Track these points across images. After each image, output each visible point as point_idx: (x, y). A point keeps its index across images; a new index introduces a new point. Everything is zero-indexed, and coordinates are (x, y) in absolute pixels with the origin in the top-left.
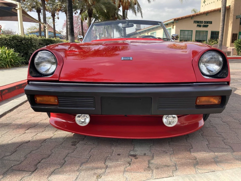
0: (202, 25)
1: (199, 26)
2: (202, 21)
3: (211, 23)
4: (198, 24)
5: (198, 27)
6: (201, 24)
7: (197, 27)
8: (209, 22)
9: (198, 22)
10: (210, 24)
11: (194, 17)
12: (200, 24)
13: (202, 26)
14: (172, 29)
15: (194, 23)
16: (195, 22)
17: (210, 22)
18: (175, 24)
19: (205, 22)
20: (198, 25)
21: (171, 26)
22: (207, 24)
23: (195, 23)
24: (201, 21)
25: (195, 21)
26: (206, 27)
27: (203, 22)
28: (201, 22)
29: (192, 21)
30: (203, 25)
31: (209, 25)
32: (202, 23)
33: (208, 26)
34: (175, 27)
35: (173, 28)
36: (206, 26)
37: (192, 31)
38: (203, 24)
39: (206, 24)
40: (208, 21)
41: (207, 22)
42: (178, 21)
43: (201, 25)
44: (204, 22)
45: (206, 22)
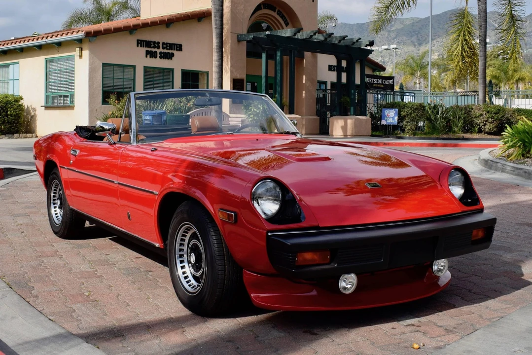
0: (158, 51)
1: (153, 55)
2: (158, 43)
3: (179, 47)
4: (149, 49)
5: (149, 56)
6: (156, 50)
7: (146, 57)
8: (174, 44)
9: (148, 44)
10: (177, 50)
11: (136, 30)
12: (153, 50)
13: (158, 55)
14: (77, 58)
15: (138, 46)
16: (140, 43)
17: (177, 45)
18: (85, 46)
19: (165, 46)
20: (148, 53)
21: (75, 51)
22: (170, 51)
23: (141, 46)
24: (154, 43)
25: (141, 41)
26: (168, 59)
27: (161, 45)
28: (156, 45)
29: (132, 40)
30: (161, 53)
31: (175, 52)
32: (158, 48)
33: (173, 55)
34: (86, 53)
35: (81, 56)
36: (170, 56)
37: (134, 67)
38: (161, 50)
39: (167, 49)
40: (172, 44)
41: (171, 46)
42: (95, 38)
43: (156, 52)
44: (163, 44)
45: (167, 46)
